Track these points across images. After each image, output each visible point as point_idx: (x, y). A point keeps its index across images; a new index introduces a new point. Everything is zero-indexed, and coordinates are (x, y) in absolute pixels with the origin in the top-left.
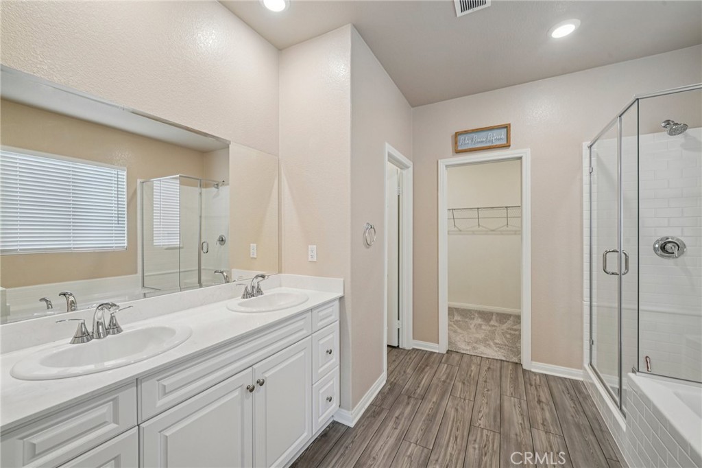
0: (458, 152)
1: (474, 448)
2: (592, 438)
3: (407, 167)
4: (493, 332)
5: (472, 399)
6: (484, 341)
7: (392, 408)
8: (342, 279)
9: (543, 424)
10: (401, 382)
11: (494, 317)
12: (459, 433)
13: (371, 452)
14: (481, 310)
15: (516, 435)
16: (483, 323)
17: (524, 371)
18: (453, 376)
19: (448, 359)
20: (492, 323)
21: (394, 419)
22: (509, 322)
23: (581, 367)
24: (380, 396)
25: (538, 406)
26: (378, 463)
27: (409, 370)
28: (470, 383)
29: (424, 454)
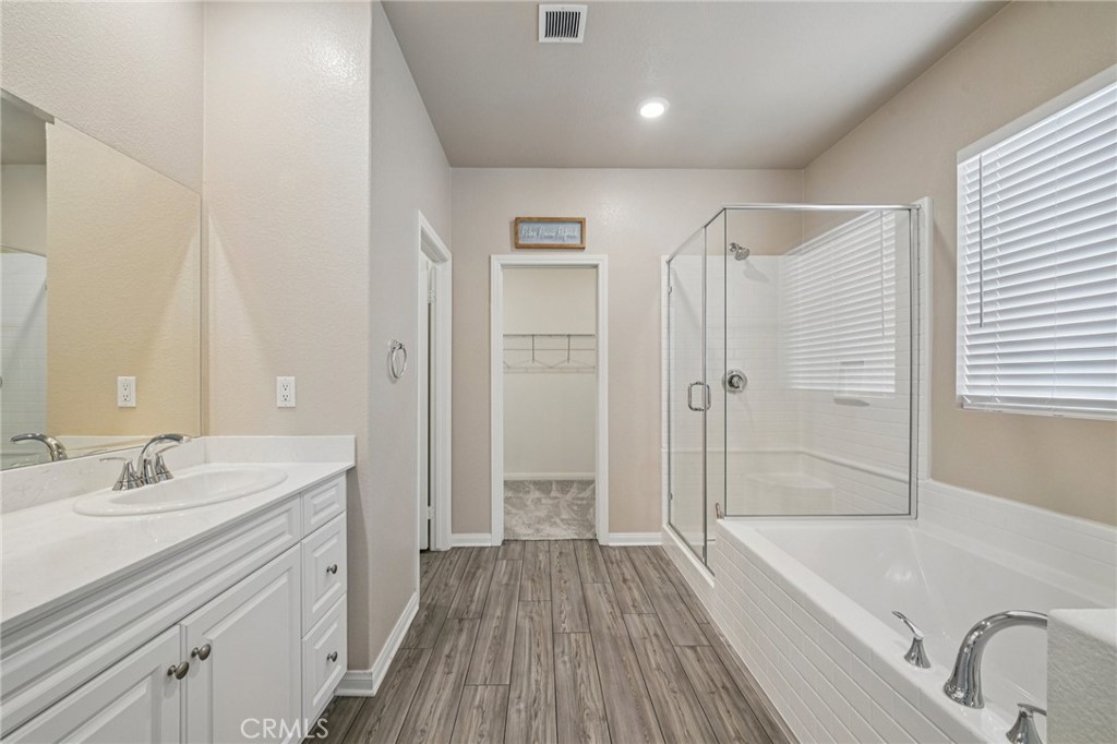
0: (519, 247)
1: (564, 662)
2: (682, 606)
3: (444, 260)
4: (557, 506)
5: (548, 598)
6: (548, 519)
7: (437, 644)
8: (353, 437)
9: (634, 606)
10: (444, 601)
11: (554, 486)
12: (542, 648)
13: (416, 722)
14: (537, 479)
15: (609, 628)
16: (542, 496)
17: (601, 547)
18: (516, 575)
19: (505, 552)
20: (553, 494)
21: (443, 659)
22: (572, 490)
23: (660, 529)
24: (413, 633)
25: (625, 587)
26: (431, 738)
27: (453, 581)
28: (541, 578)
29: (499, 696)
